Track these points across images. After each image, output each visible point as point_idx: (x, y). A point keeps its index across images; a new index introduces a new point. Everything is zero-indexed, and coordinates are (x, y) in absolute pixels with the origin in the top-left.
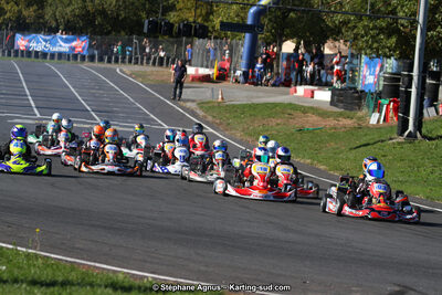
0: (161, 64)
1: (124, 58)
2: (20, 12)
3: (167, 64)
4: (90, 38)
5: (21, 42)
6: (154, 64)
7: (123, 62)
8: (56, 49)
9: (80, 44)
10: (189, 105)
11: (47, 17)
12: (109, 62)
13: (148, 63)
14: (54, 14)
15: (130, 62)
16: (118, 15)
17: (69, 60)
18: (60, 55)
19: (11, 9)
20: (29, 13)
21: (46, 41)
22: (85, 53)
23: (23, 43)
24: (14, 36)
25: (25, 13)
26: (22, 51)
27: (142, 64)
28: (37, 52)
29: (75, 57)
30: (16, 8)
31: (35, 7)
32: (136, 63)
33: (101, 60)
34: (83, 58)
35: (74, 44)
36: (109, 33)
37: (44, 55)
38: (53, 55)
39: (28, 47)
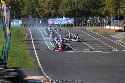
0: (99, 26)
1: (86, 24)
2: (50, 11)
3: (102, 25)
4: (74, 19)
5: (50, 21)
6: (97, 26)
7: (86, 26)
8: (63, 23)
9: (71, 21)
10: (119, 41)
11: (59, 13)
12: (81, 26)
13: (95, 26)
14: (62, 11)
15: (89, 26)
16: (83, 10)
17: (67, 26)
18: (64, 25)
19: (46, 11)
20: (53, 11)
21: (59, 20)
22: (73, 24)
23: (51, 22)
24: (48, 20)
25: (52, 12)
26: (51, 25)
27: (93, 26)
28: (56, 25)
29: (70, 25)
30: (48, 10)
31: (55, 9)
32: (91, 26)
33: (78, 26)
34: (72, 25)
35: (69, 21)
36: (80, 16)
37: (59, 25)
38: (62, 25)
39: (53, 23)
